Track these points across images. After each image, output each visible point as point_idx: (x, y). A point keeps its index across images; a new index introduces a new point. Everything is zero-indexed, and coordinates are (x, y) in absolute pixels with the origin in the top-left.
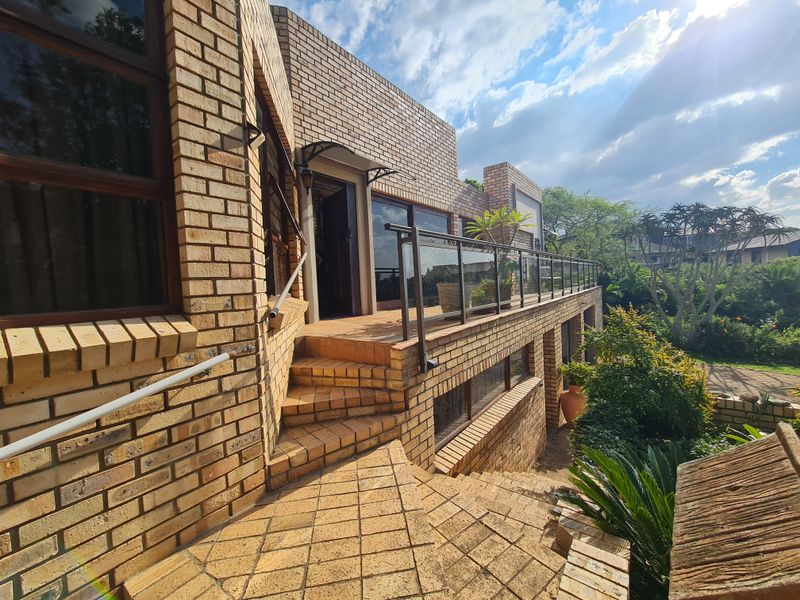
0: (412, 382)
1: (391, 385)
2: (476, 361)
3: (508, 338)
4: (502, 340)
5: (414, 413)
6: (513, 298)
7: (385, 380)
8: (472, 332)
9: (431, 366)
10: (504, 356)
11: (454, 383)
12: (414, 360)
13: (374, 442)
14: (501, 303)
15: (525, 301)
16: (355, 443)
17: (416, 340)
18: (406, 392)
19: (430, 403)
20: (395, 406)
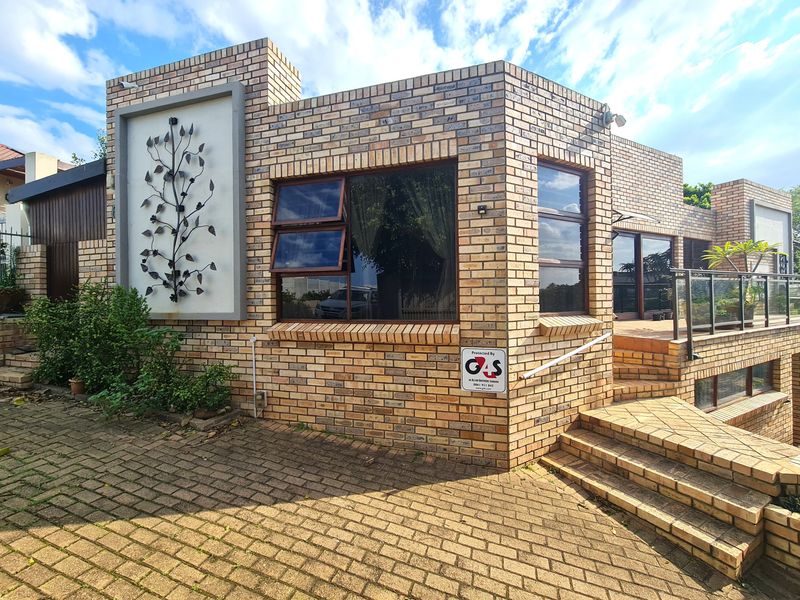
0: (683, 365)
1: (668, 364)
2: (724, 362)
3: (753, 351)
4: (748, 352)
5: (683, 384)
6: (755, 317)
7: (664, 361)
8: (721, 340)
9: (696, 358)
10: (748, 365)
11: (708, 374)
12: (684, 352)
13: (661, 394)
14: (745, 322)
15: (770, 322)
16: (651, 391)
17: (686, 340)
18: (679, 370)
19: (693, 382)
20: (672, 377)
